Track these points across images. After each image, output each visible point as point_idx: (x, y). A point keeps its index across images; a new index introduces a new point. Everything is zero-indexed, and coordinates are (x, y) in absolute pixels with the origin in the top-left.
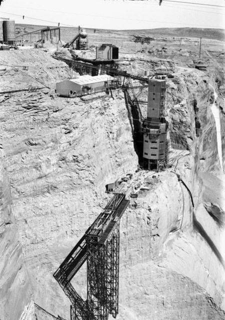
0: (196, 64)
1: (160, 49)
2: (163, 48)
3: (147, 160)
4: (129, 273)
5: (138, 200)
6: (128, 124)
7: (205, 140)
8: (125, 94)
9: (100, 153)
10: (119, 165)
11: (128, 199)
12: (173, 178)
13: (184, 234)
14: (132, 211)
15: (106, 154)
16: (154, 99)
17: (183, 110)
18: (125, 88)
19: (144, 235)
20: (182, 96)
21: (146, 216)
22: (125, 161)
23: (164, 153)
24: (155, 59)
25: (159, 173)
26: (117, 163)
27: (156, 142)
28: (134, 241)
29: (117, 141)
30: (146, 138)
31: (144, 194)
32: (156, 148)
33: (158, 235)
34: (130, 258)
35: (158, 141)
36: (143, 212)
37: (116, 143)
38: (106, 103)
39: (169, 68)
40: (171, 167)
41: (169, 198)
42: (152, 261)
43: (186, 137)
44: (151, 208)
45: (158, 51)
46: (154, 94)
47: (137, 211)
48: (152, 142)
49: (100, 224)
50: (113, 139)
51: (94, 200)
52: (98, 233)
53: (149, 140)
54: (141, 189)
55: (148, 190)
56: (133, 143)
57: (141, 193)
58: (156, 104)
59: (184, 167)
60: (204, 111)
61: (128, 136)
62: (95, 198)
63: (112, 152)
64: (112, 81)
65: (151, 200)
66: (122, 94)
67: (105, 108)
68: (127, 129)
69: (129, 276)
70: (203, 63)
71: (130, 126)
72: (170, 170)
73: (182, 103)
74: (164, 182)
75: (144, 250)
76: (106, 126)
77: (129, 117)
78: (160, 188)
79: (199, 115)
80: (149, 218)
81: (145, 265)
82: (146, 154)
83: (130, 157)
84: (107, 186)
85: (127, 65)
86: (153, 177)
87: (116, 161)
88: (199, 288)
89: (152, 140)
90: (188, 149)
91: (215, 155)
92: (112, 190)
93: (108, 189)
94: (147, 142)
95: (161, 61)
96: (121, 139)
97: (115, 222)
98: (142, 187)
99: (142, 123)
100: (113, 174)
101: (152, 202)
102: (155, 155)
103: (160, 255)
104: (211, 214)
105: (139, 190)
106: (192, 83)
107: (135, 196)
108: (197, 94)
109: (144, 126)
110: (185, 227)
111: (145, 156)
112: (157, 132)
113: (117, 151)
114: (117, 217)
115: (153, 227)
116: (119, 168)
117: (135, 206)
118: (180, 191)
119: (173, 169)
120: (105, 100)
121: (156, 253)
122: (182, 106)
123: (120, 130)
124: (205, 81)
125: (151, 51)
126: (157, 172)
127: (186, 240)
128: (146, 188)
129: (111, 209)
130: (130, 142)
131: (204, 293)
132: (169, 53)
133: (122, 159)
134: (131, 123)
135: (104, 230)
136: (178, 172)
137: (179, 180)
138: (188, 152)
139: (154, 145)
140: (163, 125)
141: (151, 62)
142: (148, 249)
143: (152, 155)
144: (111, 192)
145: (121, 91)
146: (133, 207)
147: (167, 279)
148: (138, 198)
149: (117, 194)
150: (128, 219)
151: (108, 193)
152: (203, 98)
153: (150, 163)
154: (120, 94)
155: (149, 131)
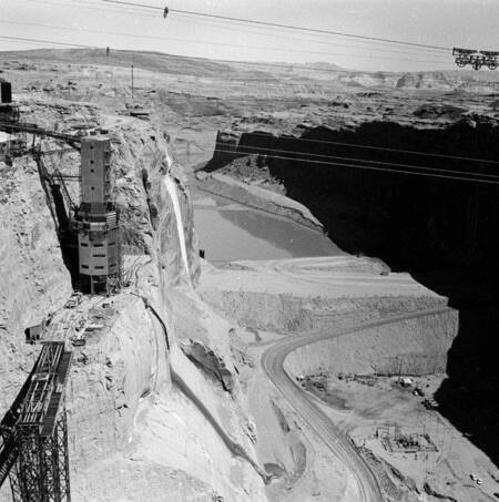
0: (130, 110)
1: (65, 85)
2: (70, 83)
3: (88, 278)
4: (84, 480)
5: (89, 349)
6: (47, 217)
7: (162, 235)
8: (38, 165)
9: (9, 273)
10: (42, 291)
11: (69, 350)
12: (137, 304)
13: (161, 398)
14: (78, 369)
15: (18, 273)
16: (92, 171)
17: (132, 187)
18: (36, 154)
19: (103, 408)
20: (127, 165)
21: (104, 374)
22: (51, 283)
23: (116, 262)
24: (62, 102)
25: (112, 298)
26: (39, 288)
27: (102, 245)
28: (87, 424)
29: (33, 247)
30: (82, 238)
31: (95, 337)
32: (103, 256)
33: (125, 406)
34: (82, 455)
35: (105, 242)
36: (97, 368)
37: (32, 252)
38: (8, 181)
39: (89, 117)
40: (128, 285)
41: (134, 339)
42: (119, 453)
43: (141, 232)
44: (112, 360)
45: (62, 88)
46: (92, 162)
47: (88, 368)
48: (96, 246)
49: (35, 402)
50: (27, 245)
51: (11, 359)
52: (38, 419)
53: (89, 243)
54: (87, 330)
55: (100, 329)
56: (59, 249)
57: (90, 336)
58: (97, 179)
59: (148, 284)
60: (156, 187)
61: (51, 239)
62: (12, 355)
63: (26, 269)
64: (13, 142)
65: (109, 346)
66: (33, 164)
67: (8, 191)
68: (49, 226)
69: (84, 486)
70: (141, 108)
71: (51, 219)
72: (128, 290)
73: (130, 175)
74: (123, 312)
75: (104, 436)
76: (13, 223)
77: (48, 203)
78: (118, 324)
79: (152, 194)
80: (108, 378)
81: (108, 462)
82: (86, 267)
83: (57, 274)
84: (27, 331)
85: (28, 113)
86: (104, 306)
87: (37, 285)
88: (200, 485)
89: (95, 242)
90: (147, 253)
91: (178, 259)
92: (38, 337)
93: (31, 337)
94: (86, 245)
95: (74, 105)
96: (39, 244)
97: (60, 393)
98: (87, 325)
99: (73, 213)
100: (33, 307)
101: (111, 349)
102: (102, 268)
103: (130, 440)
104: (190, 357)
105: (83, 331)
106: (135, 142)
107: (81, 343)
108: (144, 159)
109: (78, 218)
110: (161, 386)
111: (82, 271)
112: (103, 227)
113: (35, 266)
114: (59, 385)
115: (117, 393)
116: (43, 296)
117: (84, 360)
118: (150, 324)
119: (132, 288)
120: (8, 177)
121: (125, 439)
122: (130, 180)
123: (36, 228)
124: (153, 138)
125: (48, 88)
126: (108, 296)
127: (165, 408)
128: (94, 326)
129: (47, 371)
130: (55, 249)
131: (209, 491)
132: (82, 91)
133: (46, 280)
134: (53, 215)
135: (46, 410)
136: (141, 293)
137: (146, 307)
138: (147, 258)
139: (99, 250)
140: (112, 215)
141: (57, 107)
142: (111, 434)
143: (96, 268)
144: (37, 342)
145: (31, 159)
146: (80, 364)
147: (148, 479)
148: (86, 346)
149: (48, 343)
150: (74, 386)
151: (32, 343)
152: (154, 165)
153: (93, 282)
154: (30, 164)
155: (88, 227)
